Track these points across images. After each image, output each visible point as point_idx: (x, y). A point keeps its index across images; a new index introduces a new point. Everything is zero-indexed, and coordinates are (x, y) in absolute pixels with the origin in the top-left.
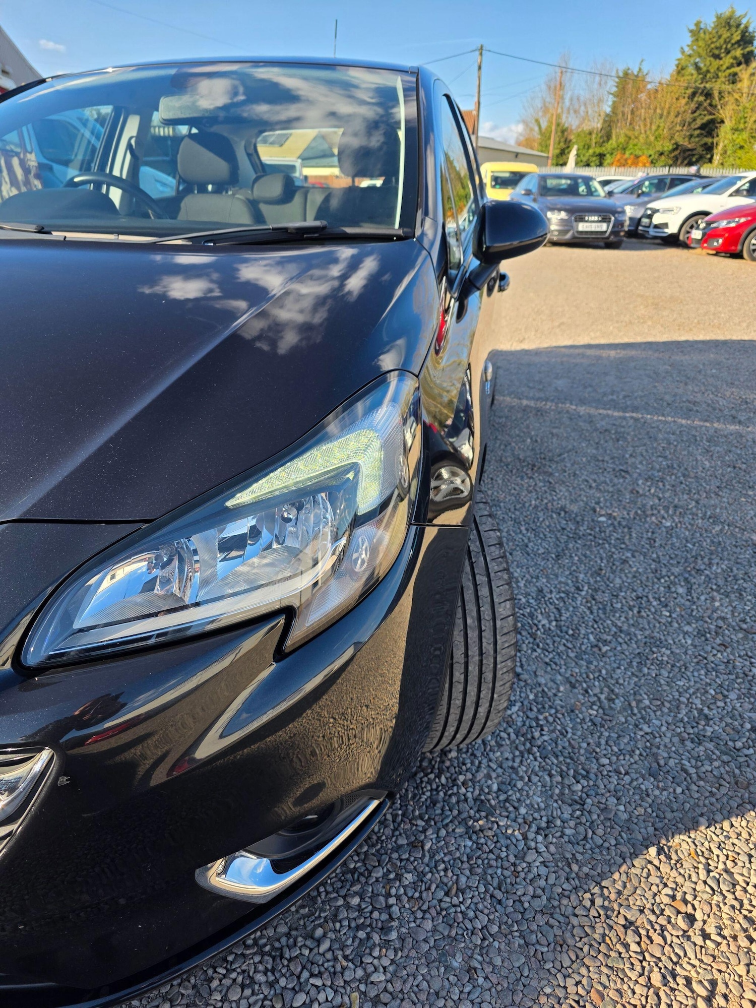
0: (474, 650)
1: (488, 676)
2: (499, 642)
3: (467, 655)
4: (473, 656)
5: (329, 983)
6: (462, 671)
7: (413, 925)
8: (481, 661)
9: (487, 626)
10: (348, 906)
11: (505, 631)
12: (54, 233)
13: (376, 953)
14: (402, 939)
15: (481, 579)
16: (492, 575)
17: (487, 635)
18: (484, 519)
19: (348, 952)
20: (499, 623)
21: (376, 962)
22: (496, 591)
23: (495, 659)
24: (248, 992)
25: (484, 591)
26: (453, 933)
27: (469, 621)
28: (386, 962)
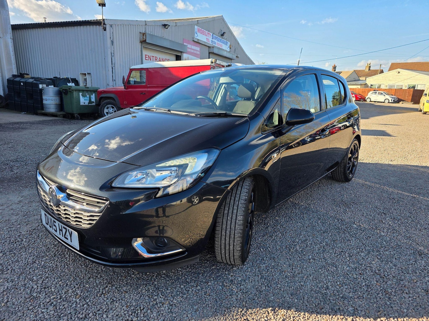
0: (228, 227)
1: (232, 236)
2: (236, 227)
3: (226, 228)
4: (228, 229)
5: (164, 298)
6: (225, 232)
7: (191, 296)
8: (230, 231)
9: (233, 221)
10: (180, 287)
11: (239, 224)
12: (171, 111)
13: (178, 297)
14: (186, 298)
15: (235, 207)
16: (239, 207)
17: (233, 223)
18: (244, 193)
19: (172, 295)
20: (237, 221)
21: (177, 299)
22: (239, 212)
23: (235, 231)
24: (147, 292)
25: (235, 211)
26: (199, 302)
27: (229, 218)
28: (179, 300)
